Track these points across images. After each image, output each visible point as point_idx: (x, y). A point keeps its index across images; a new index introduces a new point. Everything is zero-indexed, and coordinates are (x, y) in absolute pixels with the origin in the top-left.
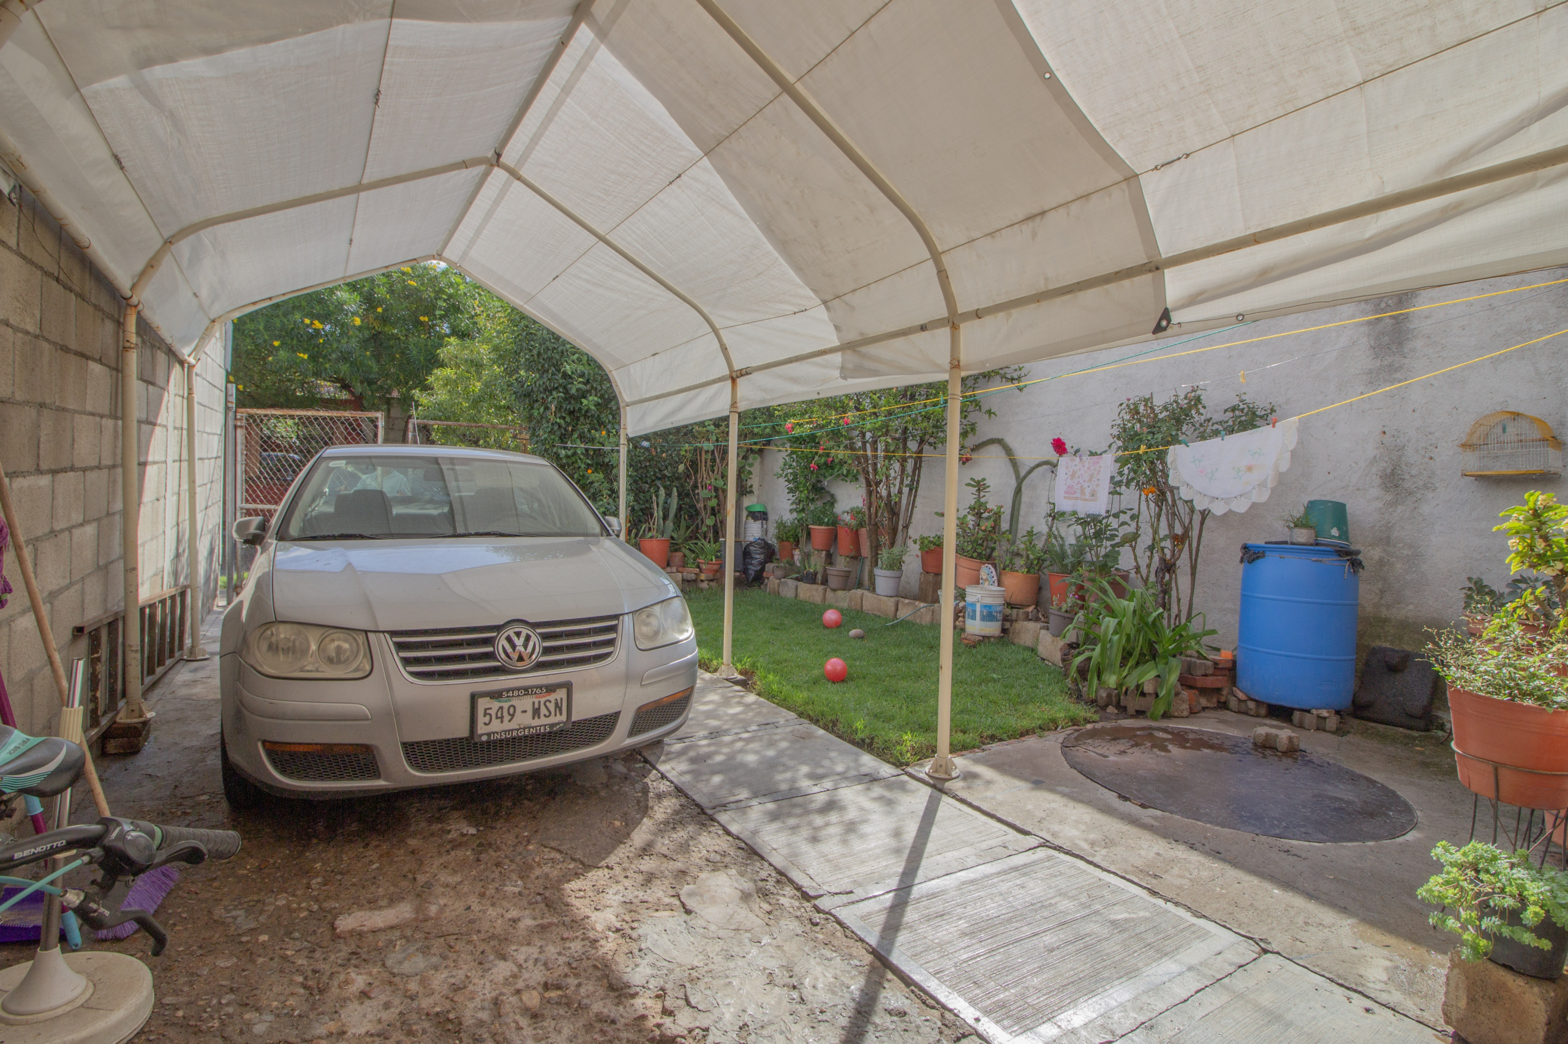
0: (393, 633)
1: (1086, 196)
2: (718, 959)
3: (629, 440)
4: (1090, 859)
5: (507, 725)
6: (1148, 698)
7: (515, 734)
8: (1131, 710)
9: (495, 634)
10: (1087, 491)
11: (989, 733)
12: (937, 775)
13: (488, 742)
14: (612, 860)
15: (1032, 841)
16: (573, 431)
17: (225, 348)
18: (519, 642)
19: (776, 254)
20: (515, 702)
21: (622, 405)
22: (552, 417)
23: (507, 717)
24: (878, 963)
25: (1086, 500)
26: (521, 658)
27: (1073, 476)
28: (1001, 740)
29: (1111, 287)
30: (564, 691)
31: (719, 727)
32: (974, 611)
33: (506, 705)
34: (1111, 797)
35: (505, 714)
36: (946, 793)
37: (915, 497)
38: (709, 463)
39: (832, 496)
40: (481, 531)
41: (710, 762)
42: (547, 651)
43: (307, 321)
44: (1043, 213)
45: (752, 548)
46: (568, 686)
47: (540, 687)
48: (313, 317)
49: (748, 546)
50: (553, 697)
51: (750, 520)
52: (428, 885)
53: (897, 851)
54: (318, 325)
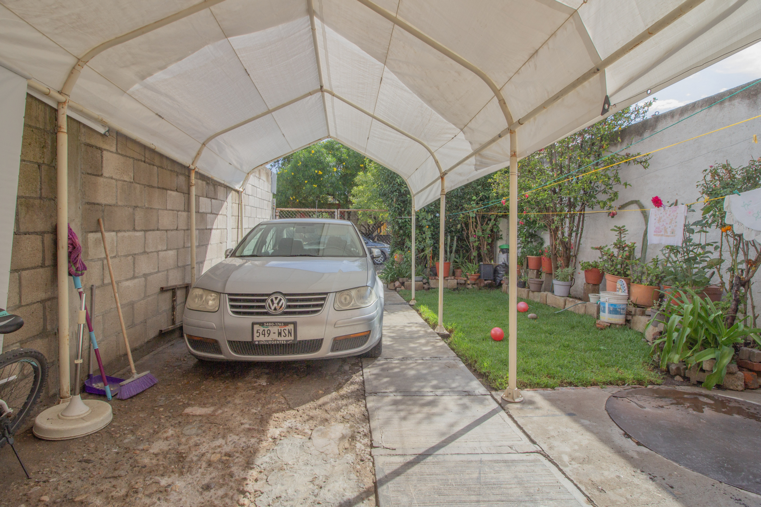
0: (230, 294)
1: (554, 34)
4: (561, 467)
5: (267, 338)
6: (707, 374)
7: (270, 342)
8: (693, 380)
9: (267, 298)
10: (669, 230)
11: (569, 380)
12: (506, 399)
13: (259, 345)
14: (300, 408)
15: (533, 448)
16: (405, 210)
18: (276, 302)
19: (431, 109)
20: (270, 328)
21: (412, 196)
22: (394, 204)
23: (267, 335)
24: (373, 489)
25: (668, 236)
26: (275, 309)
27: (659, 221)
30: (292, 325)
31: (411, 355)
32: (604, 307)
33: (266, 329)
34: (616, 433)
35: (266, 333)
36: (505, 410)
37: (580, 238)
38: (474, 223)
39: (542, 239)
40: (302, 254)
41: (390, 371)
42: (289, 307)
43: (316, 171)
44: (537, 52)
45: (498, 268)
46: (295, 324)
47: (281, 323)
48: (318, 169)
49: (496, 267)
50: (287, 328)
51: (501, 253)
52: (229, 402)
53: (443, 434)
54: (320, 173)
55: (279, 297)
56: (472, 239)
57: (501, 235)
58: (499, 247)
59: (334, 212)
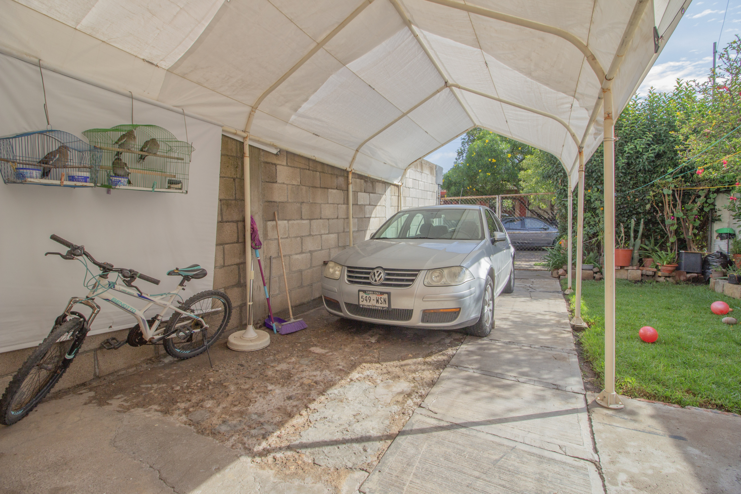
0: (348, 267)
5: (368, 304)
7: (371, 307)
9: (371, 271)
13: (363, 308)
15: (591, 456)
18: (377, 275)
20: (370, 295)
21: (568, 175)
23: (368, 301)
24: (395, 436)
26: (376, 281)
30: (387, 295)
33: (368, 296)
35: (368, 299)
36: (588, 412)
41: (486, 351)
42: (387, 279)
46: (389, 294)
47: (378, 292)
50: (383, 297)
51: (719, 239)
54: (494, 161)
55: (380, 271)
56: (668, 222)
57: (719, 216)
58: (716, 231)
59: (495, 198)
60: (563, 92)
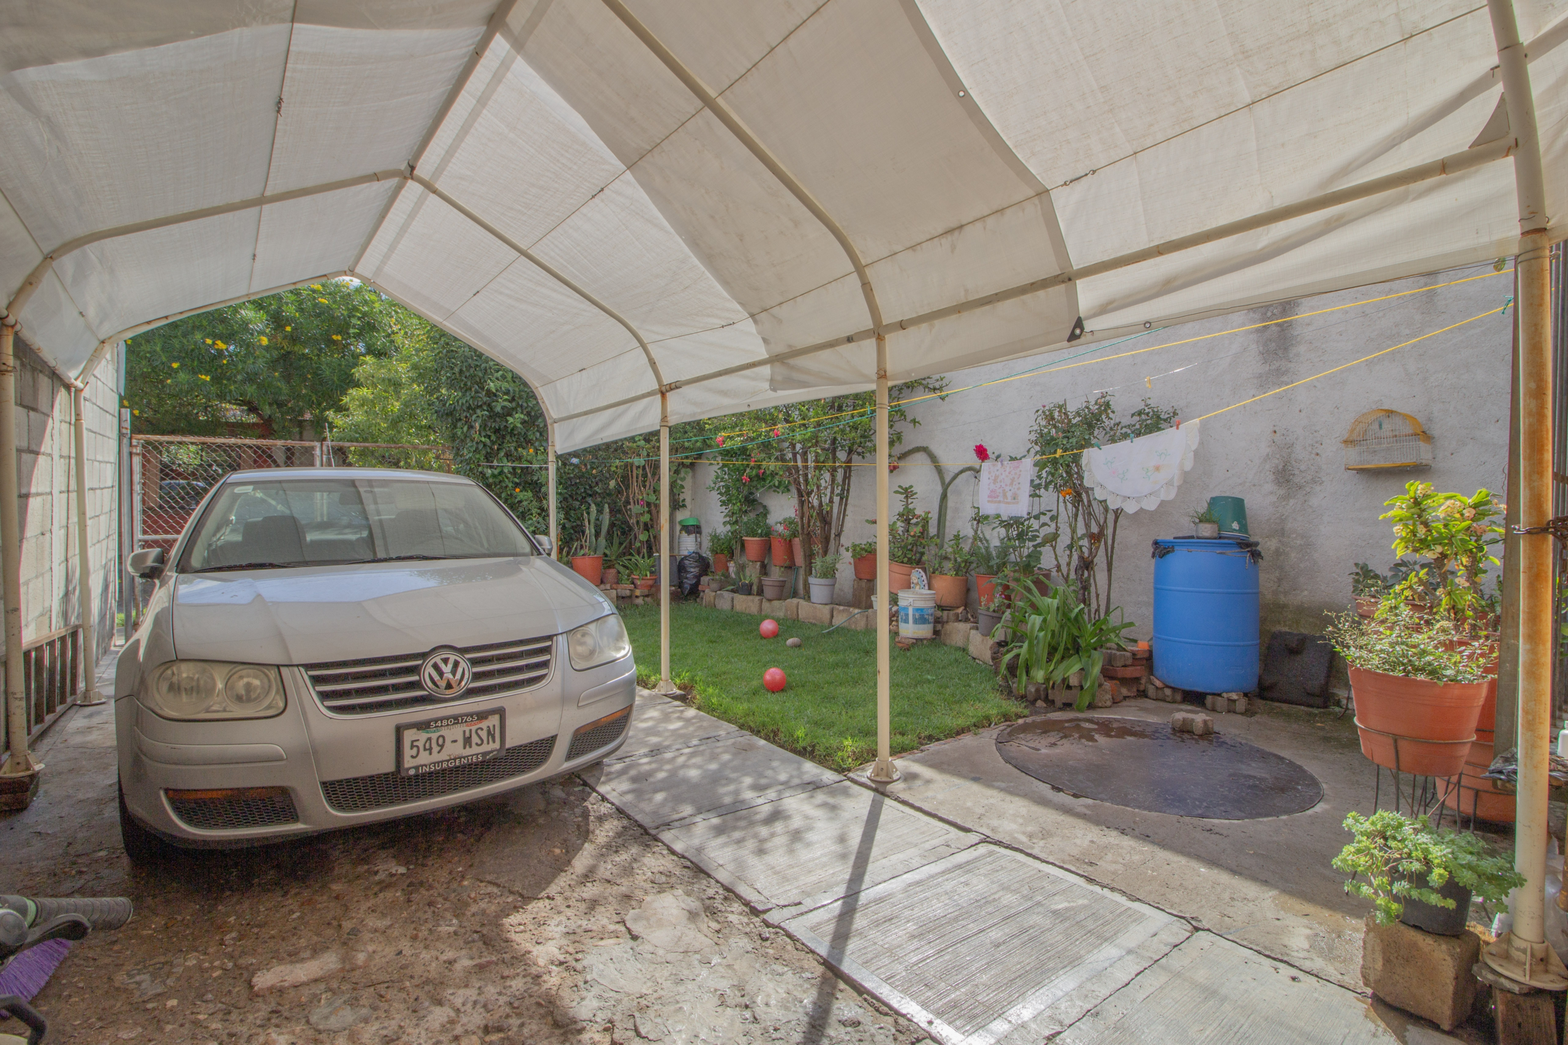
0: (308, 667)
1: (1001, 211)
2: (667, 984)
3: (558, 457)
4: (1029, 851)
5: (436, 757)
6: (1074, 691)
7: (445, 765)
8: (1059, 704)
9: (420, 662)
10: (1009, 494)
11: (927, 733)
12: (878, 779)
13: (416, 776)
14: (552, 890)
15: (973, 838)
16: (498, 449)
17: (117, 371)
18: (447, 669)
20: (444, 732)
21: (549, 421)
22: (476, 436)
23: (435, 748)
25: (1008, 503)
26: (449, 686)
27: (995, 481)
28: (938, 740)
29: (1027, 297)
30: (497, 717)
31: (660, 744)
32: (907, 615)
33: (434, 736)
34: (1045, 789)
35: (434, 745)
36: (888, 796)
37: (846, 505)
38: (640, 478)
39: (765, 507)
42: (477, 676)
43: (209, 341)
44: (961, 227)
45: (687, 562)
46: (501, 712)
47: (471, 715)
48: (216, 336)
49: (682, 559)
50: (484, 724)
51: (684, 534)
52: (354, 932)
53: (844, 857)
55: (453, 658)
56: (635, 509)
57: (684, 500)
58: (680, 522)
60: (740, 303)
